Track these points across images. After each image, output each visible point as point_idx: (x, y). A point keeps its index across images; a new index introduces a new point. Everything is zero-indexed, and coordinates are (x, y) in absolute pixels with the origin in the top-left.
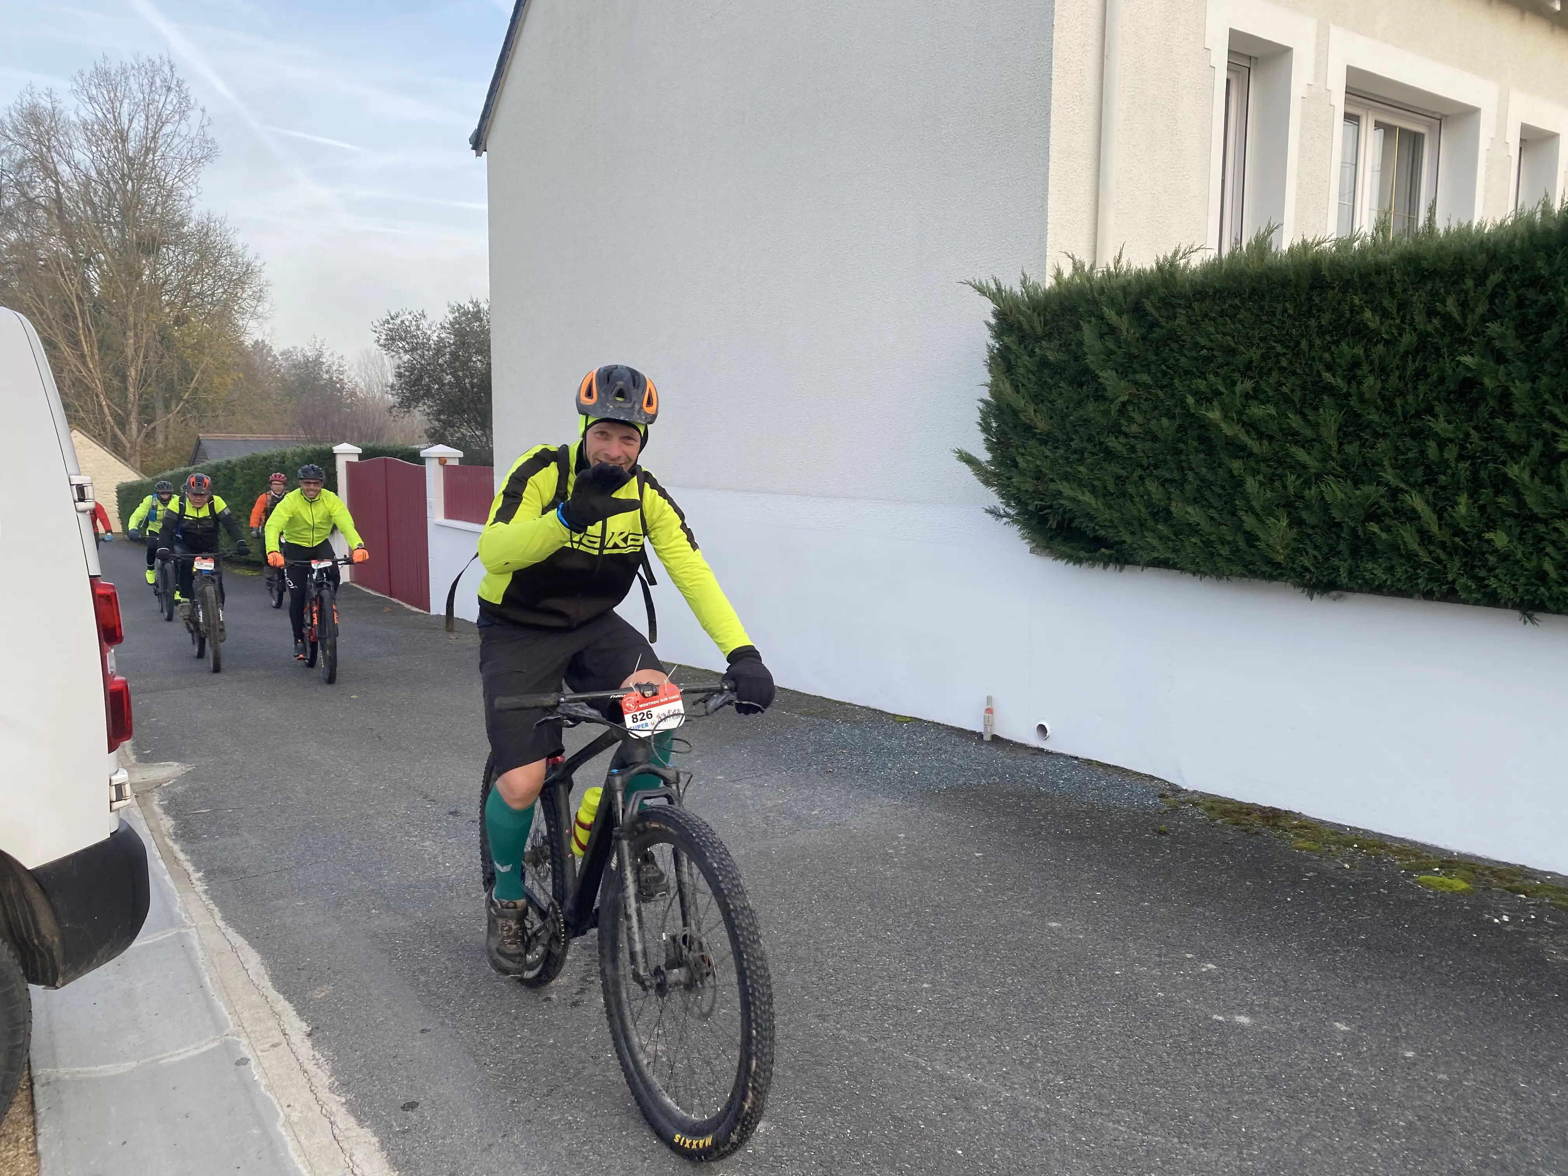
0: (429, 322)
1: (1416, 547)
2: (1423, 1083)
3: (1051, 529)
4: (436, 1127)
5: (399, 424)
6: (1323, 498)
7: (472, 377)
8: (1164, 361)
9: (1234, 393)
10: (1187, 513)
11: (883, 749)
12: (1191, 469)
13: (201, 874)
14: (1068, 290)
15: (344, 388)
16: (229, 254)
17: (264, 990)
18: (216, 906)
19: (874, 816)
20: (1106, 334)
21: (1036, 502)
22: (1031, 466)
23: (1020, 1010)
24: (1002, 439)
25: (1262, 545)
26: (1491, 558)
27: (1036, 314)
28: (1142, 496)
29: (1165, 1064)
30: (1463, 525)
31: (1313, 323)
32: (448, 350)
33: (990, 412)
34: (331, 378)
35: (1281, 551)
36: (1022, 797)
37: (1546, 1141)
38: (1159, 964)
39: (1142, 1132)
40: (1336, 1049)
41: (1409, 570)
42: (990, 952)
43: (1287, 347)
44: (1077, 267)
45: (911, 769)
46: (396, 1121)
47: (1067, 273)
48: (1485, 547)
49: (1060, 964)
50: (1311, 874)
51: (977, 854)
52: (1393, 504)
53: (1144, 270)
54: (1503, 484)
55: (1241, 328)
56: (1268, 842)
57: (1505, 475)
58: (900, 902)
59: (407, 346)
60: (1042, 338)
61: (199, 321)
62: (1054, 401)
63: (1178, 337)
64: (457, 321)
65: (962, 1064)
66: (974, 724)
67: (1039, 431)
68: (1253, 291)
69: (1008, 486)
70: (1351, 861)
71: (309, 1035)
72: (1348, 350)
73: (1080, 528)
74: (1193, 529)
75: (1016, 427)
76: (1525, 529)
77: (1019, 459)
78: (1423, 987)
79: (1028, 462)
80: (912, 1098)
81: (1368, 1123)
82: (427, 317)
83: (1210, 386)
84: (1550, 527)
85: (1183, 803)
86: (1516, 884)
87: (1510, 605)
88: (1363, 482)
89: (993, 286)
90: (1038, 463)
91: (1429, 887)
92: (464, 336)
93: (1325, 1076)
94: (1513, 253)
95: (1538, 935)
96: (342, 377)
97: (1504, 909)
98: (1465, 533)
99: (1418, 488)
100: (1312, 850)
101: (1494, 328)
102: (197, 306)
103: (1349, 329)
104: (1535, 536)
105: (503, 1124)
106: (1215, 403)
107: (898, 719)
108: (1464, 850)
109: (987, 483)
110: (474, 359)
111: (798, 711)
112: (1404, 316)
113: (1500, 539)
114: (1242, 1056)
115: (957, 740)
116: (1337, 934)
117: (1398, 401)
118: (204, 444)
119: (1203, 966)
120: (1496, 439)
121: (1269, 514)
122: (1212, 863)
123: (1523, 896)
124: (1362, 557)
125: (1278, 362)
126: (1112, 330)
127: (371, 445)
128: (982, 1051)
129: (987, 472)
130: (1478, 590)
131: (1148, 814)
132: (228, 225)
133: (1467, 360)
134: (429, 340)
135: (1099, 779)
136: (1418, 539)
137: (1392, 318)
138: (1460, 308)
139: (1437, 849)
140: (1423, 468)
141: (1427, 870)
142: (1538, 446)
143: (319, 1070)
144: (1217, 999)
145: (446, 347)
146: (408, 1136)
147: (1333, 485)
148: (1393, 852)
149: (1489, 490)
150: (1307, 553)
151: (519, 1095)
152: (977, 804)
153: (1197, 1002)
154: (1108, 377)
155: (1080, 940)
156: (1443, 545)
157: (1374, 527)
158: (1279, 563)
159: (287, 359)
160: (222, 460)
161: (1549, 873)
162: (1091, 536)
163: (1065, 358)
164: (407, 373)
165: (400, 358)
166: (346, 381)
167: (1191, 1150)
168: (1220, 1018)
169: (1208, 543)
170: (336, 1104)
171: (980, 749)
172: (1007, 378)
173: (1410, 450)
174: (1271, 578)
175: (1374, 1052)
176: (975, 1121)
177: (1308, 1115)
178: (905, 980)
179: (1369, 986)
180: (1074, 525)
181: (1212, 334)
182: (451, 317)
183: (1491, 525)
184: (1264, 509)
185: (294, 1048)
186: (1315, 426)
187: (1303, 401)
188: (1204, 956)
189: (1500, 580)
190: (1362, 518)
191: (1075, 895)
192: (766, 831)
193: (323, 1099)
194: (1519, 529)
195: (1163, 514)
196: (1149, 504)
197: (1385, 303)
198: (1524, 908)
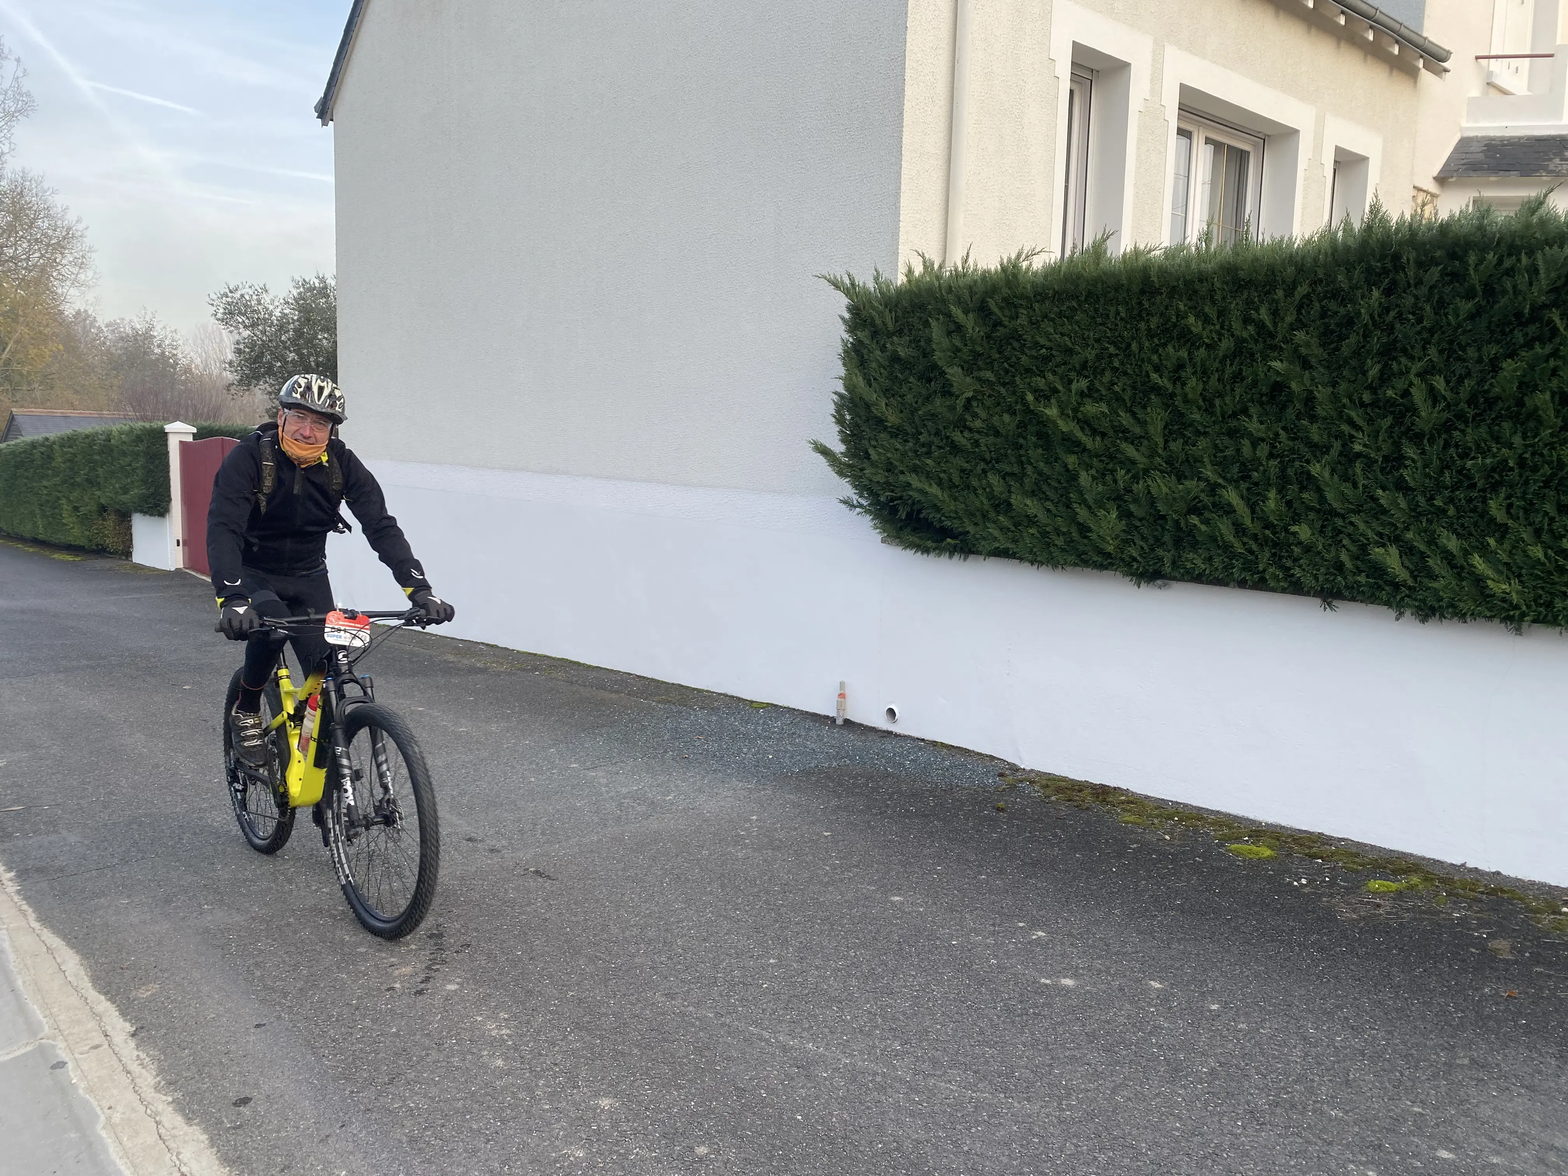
0: (271, 296)
1: (1231, 538)
2: (1225, 1033)
3: (901, 520)
4: (270, 1121)
5: (239, 403)
6: (1149, 492)
7: (317, 356)
8: (1007, 359)
9: (1070, 391)
10: (1026, 505)
11: (739, 734)
12: (1031, 464)
13: (12, 874)
14: (918, 287)
15: (177, 364)
16: (47, 216)
17: (83, 991)
18: (30, 906)
19: (728, 799)
20: (953, 332)
21: (887, 494)
22: (882, 458)
23: (861, 981)
24: (855, 432)
25: (1093, 536)
26: (1296, 549)
27: (887, 311)
28: (984, 489)
29: (995, 1026)
30: (1271, 519)
31: (1142, 325)
32: (292, 326)
33: (844, 405)
34: (163, 353)
35: (1111, 542)
36: (870, 778)
37: (1330, 1081)
38: (993, 933)
39: (971, 1090)
40: (1150, 1005)
41: (1225, 560)
42: (835, 927)
43: (1119, 348)
44: (927, 265)
45: (766, 753)
46: (227, 1118)
47: (918, 270)
48: (1292, 538)
49: (900, 936)
50: (1135, 846)
51: (826, 834)
52: (1212, 498)
53: (989, 272)
54: (1307, 481)
55: (1077, 329)
56: (1097, 816)
57: (1308, 473)
58: (750, 882)
59: (247, 321)
60: (894, 334)
61: (13, 286)
62: (904, 395)
63: (1020, 336)
64: (301, 296)
65: (805, 1034)
66: (827, 709)
67: (890, 425)
68: (1089, 294)
69: (861, 477)
70: (1171, 834)
71: (133, 1035)
72: (1174, 353)
73: (927, 519)
74: (1031, 521)
75: (868, 420)
76: (1325, 523)
77: (871, 451)
78: (1230, 946)
79: (879, 454)
80: (755, 1068)
81: (1175, 1071)
82: (269, 292)
83: (1049, 384)
84: (1347, 521)
85: (1021, 781)
86: (1314, 850)
87: (1312, 594)
88: (1186, 478)
89: (847, 281)
90: (889, 455)
91: (1239, 854)
92: (309, 312)
93: (1139, 1030)
94: (1319, 267)
95: (1331, 895)
96: (175, 352)
97: (1303, 873)
98: (1274, 526)
99: (1234, 484)
100: (1137, 824)
101: (1300, 336)
102: (10, 271)
103: (1175, 333)
104: (1334, 529)
105: (341, 1114)
106: (1053, 401)
107: (754, 705)
108: (1271, 820)
109: (841, 474)
110: (320, 337)
111: (656, 698)
112: (1223, 322)
113: (1303, 532)
114: (1065, 1015)
115: (811, 724)
116: (1155, 900)
117: (1217, 402)
118: (19, 420)
119: (1034, 934)
120: (1302, 439)
121: (1100, 507)
122: (1045, 837)
123: (1320, 861)
124: (1184, 548)
125: (1111, 362)
126: (959, 328)
127: (206, 424)
128: (823, 1021)
129: (841, 463)
130: (1285, 579)
131: (988, 792)
132: (45, 185)
133: (1276, 364)
134: (271, 315)
135: (943, 759)
136: (1233, 532)
137: (1213, 324)
138: (1271, 317)
139: (1247, 819)
140: (1238, 465)
141: (1238, 839)
142: (1337, 445)
143: (144, 1071)
144: (1045, 964)
145: (289, 323)
146: (240, 1131)
147: (1159, 481)
148: (1209, 823)
149: (1295, 486)
150: (1135, 544)
151: (358, 1085)
152: (828, 786)
153: (1027, 967)
154: (954, 373)
155: (920, 913)
156: (1255, 537)
157: (1194, 520)
158: (1110, 553)
159: (113, 331)
160: (39, 437)
161: (1343, 839)
162: (938, 526)
163: (916, 355)
164: (247, 350)
165: (239, 333)
166: (180, 356)
167: (1016, 1104)
168: (1048, 982)
169: (1045, 534)
170: (162, 1103)
171: (833, 733)
172: (860, 371)
173: (1227, 448)
174: (1102, 567)
175: (1183, 1006)
176: (815, 1088)
177: (1122, 1067)
178: (752, 957)
179: (1182, 947)
180: (922, 516)
181: (1051, 334)
182: (295, 292)
183: (1296, 519)
184: (1096, 501)
185: (117, 1049)
186: (1142, 423)
187: (1133, 399)
188: (1035, 924)
189: (1304, 570)
190: (1185, 511)
191: (917, 870)
192: (620, 817)
193: (148, 1099)
194: (1320, 522)
195: (1003, 506)
196: (991, 497)
197: (1207, 309)
198: (1320, 871)
